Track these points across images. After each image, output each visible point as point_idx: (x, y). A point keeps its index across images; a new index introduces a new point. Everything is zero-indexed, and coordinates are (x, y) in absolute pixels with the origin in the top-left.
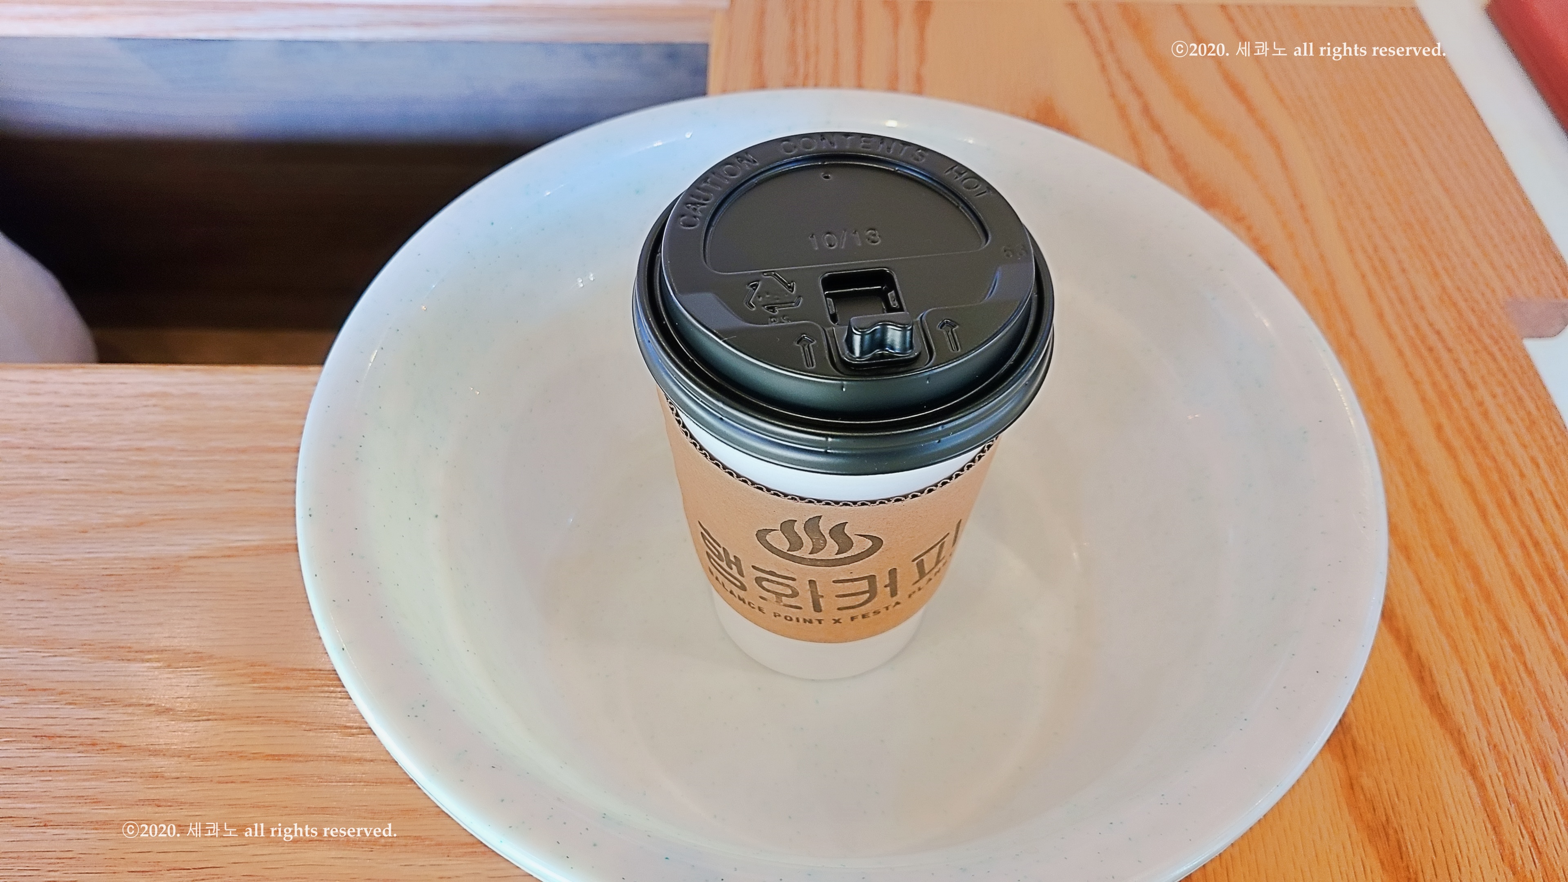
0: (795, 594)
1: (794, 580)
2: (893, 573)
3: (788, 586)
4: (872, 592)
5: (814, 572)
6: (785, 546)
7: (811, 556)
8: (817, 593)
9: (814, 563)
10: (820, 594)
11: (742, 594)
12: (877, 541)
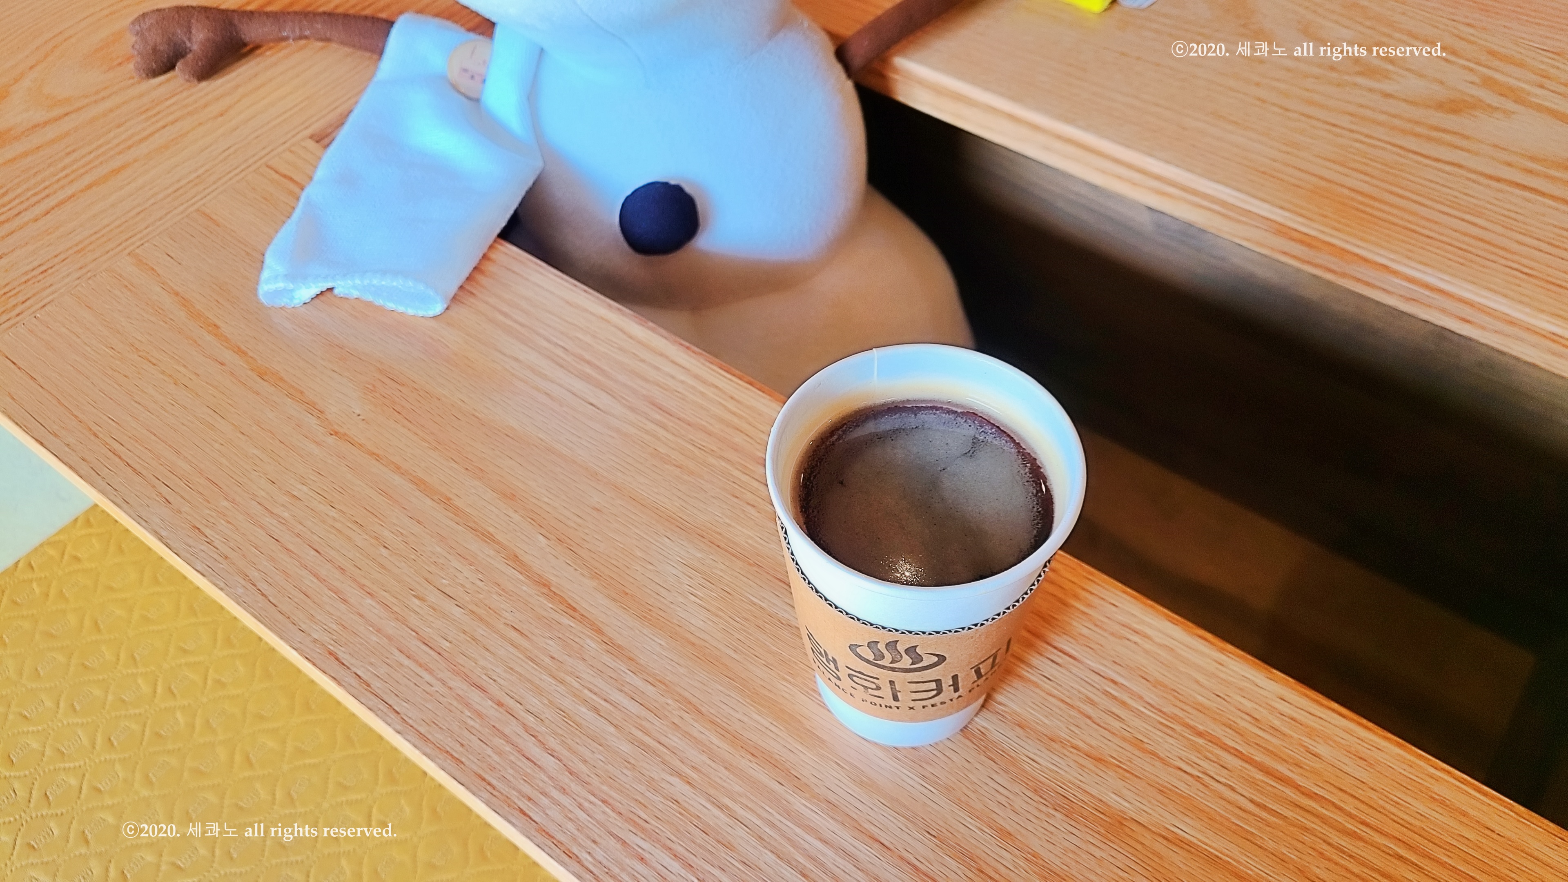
0: (878, 688)
1: (878, 679)
2: (955, 678)
3: (873, 683)
4: (939, 690)
5: (893, 676)
6: (871, 657)
7: (891, 665)
8: (895, 689)
9: (893, 669)
10: (897, 689)
11: (838, 683)
12: (941, 658)
